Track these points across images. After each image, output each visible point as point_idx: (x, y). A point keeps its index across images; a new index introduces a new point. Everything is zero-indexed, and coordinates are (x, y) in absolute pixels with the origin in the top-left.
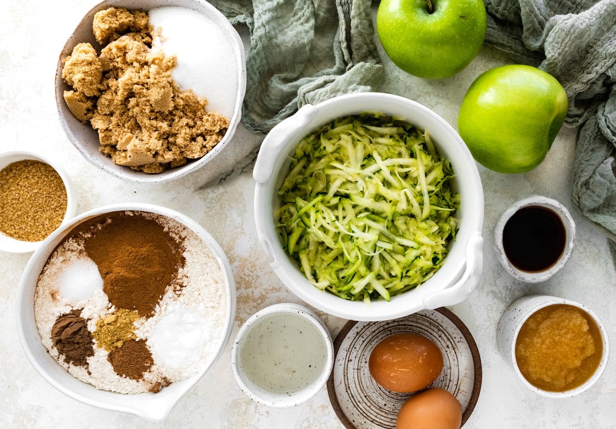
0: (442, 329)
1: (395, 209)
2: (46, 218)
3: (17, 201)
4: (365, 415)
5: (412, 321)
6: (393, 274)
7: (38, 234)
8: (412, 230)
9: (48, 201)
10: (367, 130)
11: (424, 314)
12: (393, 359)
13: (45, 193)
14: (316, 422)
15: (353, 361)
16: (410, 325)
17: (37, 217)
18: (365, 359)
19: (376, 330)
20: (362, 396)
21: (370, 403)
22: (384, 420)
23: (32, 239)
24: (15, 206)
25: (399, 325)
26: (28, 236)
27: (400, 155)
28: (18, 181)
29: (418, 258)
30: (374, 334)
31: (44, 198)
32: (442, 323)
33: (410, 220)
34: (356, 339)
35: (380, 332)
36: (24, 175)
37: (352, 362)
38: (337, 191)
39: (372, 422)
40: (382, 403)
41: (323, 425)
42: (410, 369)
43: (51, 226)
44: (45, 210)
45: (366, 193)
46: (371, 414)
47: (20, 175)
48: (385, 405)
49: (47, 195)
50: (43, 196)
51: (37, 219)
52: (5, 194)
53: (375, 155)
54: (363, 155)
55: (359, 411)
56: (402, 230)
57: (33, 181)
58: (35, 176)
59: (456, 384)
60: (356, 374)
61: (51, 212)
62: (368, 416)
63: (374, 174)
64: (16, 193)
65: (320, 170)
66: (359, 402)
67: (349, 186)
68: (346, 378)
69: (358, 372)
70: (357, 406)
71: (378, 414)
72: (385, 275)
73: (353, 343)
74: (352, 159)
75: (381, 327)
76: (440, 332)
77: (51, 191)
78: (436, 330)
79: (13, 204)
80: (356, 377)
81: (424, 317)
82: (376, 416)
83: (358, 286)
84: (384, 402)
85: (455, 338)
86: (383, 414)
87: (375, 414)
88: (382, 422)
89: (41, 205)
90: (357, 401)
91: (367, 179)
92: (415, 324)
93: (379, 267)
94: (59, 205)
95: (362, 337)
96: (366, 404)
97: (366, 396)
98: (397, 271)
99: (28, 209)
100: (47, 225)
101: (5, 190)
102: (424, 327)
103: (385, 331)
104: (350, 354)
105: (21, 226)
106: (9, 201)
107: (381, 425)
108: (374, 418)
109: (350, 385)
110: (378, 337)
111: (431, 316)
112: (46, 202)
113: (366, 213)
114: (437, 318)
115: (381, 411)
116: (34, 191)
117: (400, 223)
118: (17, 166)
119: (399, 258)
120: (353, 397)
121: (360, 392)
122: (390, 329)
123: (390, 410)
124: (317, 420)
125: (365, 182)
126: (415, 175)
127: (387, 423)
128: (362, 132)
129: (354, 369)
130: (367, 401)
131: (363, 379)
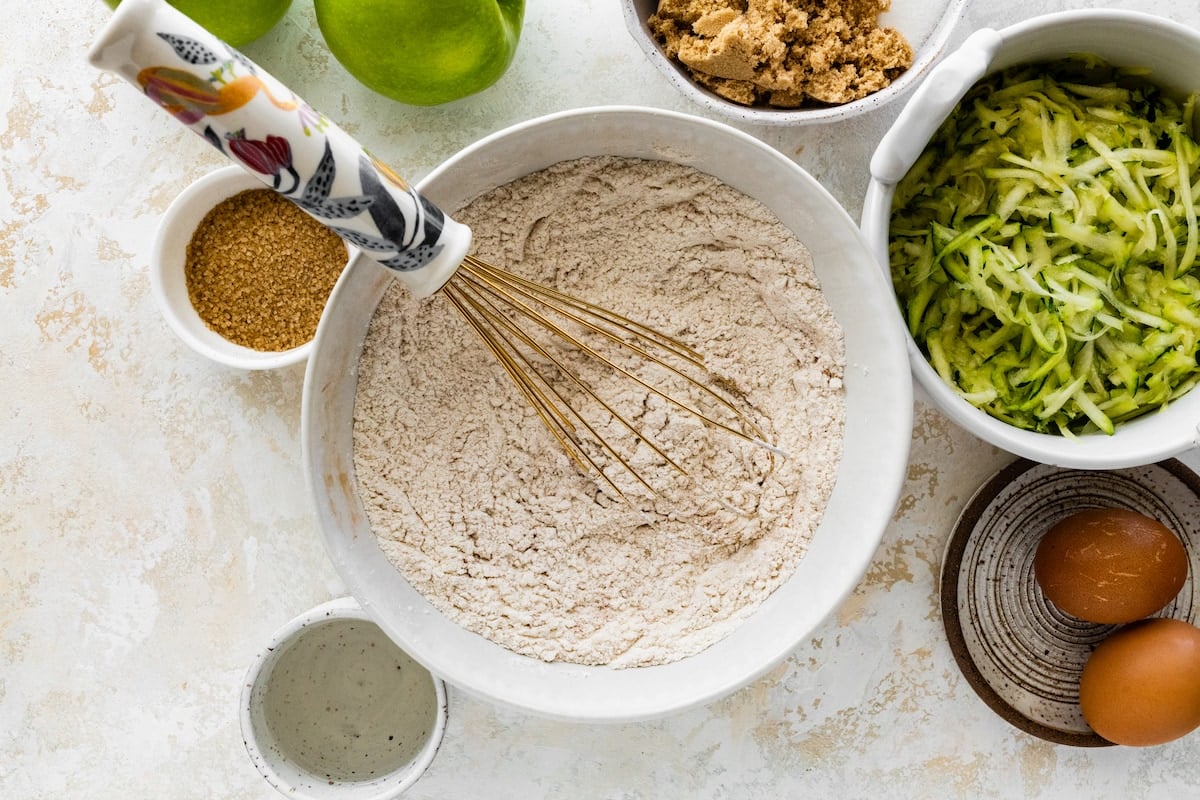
0: (1161, 504)
1: (1133, 248)
2: (297, 310)
3: (246, 267)
4: (1005, 671)
5: (1104, 488)
6: (1116, 381)
7: (274, 337)
8: (1156, 294)
9: (306, 277)
10: (1068, 93)
11: (1128, 475)
12: (1104, 553)
13: (304, 260)
14: (907, 682)
15: (987, 564)
16: (1099, 496)
17: (279, 304)
18: (1011, 560)
19: (1034, 504)
20: (1002, 632)
21: (1018, 648)
22: (1042, 683)
23: (259, 344)
24: (241, 273)
25: (1079, 495)
26: (254, 338)
27: (1137, 143)
28: (255, 227)
29: (1172, 350)
30: (1029, 511)
31: (299, 270)
32: (1162, 495)
33: (1153, 275)
34: (993, 522)
35: (1041, 507)
36: (268, 217)
37: (985, 566)
38: (1016, 211)
39: (1019, 684)
40: (1040, 647)
41: (922, 689)
42: (1138, 573)
43: (302, 327)
44: (297, 293)
45: (1079, 216)
46: (1018, 669)
47: (262, 216)
48: (1047, 652)
49: (306, 265)
50: (298, 266)
51: (279, 308)
52: (226, 248)
53: (1093, 140)
54: (1069, 139)
55: (995, 664)
56: (1137, 293)
57: (284, 232)
58: (290, 223)
59: (1186, 615)
60: (991, 591)
61: (308, 299)
62: (1012, 673)
63: (1096, 176)
64: (248, 250)
65: (974, 170)
66: (995, 644)
67: (1042, 201)
68: (972, 596)
69: (995, 585)
70: (990, 653)
71: (1032, 670)
72: (1098, 383)
73: (988, 529)
74: (1048, 148)
75: (1043, 497)
76: (1158, 512)
77: (315, 257)
78: (1151, 507)
79: (239, 270)
80: (991, 595)
81: (1126, 481)
82: (1027, 675)
83: (1052, 401)
84: (1044, 647)
85: (1188, 524)
86: (1040, 670)
87: (1025, 669)
88: (1039, 686)
89: (291, 282)
90: (991, 644)
91: (1081, 186)
92: (1110, 495)
93: (1091, 367)
94: (325, 289)
95: (1006, 516)
96: (1008, 648)
97: (1009, 635)
98: (1126, 374)
99: (266, 285)
100: (294, 322)
101: (227, 240)
102: (1127, 501)
103: (1052, 507)
104: (981, 549)
105: (244, 316)
106: (232, 263)
107: (1036, 691)
108: (1023, 677)
109: (979, 612)
110: (1036, 517)
111: (1145, 481)
112: (301, 278)
113: (1075, 257)
114: (1154, 484)
115: (1038, 664)
116: (284, 253)
117: (1135, 279)
118: (257, 199)
119: (1131, 348)
120: (984, 635)
121: (998, 624)
122: (1060, 502)
123: (1056, 664)
124: (908, 679)
125: (1076, 192)
126: (1169, 184)
127: (1048, 689)
128: (1062, 96)
129: (988, 579)
130: (1010, 644)
131: (1005, 600)
